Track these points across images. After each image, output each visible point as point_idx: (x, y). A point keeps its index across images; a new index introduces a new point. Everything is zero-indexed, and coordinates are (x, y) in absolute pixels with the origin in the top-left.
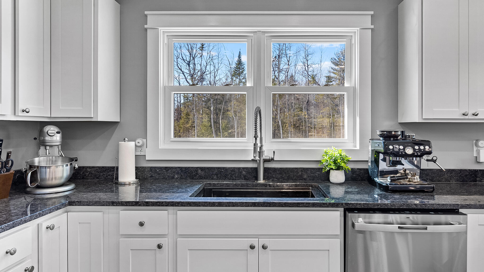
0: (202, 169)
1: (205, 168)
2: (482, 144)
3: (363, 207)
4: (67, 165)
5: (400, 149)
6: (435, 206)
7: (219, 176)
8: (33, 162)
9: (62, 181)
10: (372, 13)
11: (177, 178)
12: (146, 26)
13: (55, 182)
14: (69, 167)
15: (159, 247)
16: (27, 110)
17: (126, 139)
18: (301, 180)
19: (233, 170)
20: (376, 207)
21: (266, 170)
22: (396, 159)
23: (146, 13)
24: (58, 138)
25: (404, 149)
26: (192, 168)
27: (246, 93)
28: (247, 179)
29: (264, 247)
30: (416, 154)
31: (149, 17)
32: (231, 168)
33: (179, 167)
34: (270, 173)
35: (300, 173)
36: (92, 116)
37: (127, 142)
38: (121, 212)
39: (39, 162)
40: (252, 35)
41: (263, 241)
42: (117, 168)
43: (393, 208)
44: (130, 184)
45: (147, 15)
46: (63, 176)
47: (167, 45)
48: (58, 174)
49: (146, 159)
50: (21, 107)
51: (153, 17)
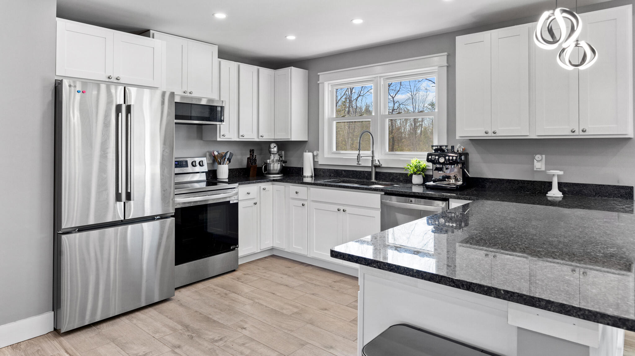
0: (345, 171)
1: (346, 170)
2: (538, 158)
3: (390, 192)
4: (279, 164)
5: (435, 159)
6: (429, 195)
7: (353, 176)
8: (267, 161)
9: (277, 172)
10: (446, 53)
11: (332, 176)
12: (318, 82)
13: (274, 172)
14: (279, 165)
15: (303, 205)
16: (262, 136)
17: (307, 151)
18: (399, 181)
19: (360, 172)
20: (397, 193)
21: (377, 173)
22: (440, 166)
23: (319, 74)
24: (275, 149)
25: (438, 159)
26: (340, 170)
27: (370, 120)
28: (368, 179)
29: (344, 211)
30: (446, 162)
31: (320, 76)
32: (359, 171)
33: (333, 169)
34: (381, 176)
35: (398, 177)
36: (289, 138)
37: (307, 153)
38: (291, 186)
39: (269, 162)
40: (374, 79)
41: (345, 208)
42: (303, 168)
43: (406, 194)
44: (307, 177)
45: (319, 75)
46: (277, 169)
47: (331, 91)
48: (276, 168)
49: (319, 163)
50: (260, 134)
51: (322, 76)
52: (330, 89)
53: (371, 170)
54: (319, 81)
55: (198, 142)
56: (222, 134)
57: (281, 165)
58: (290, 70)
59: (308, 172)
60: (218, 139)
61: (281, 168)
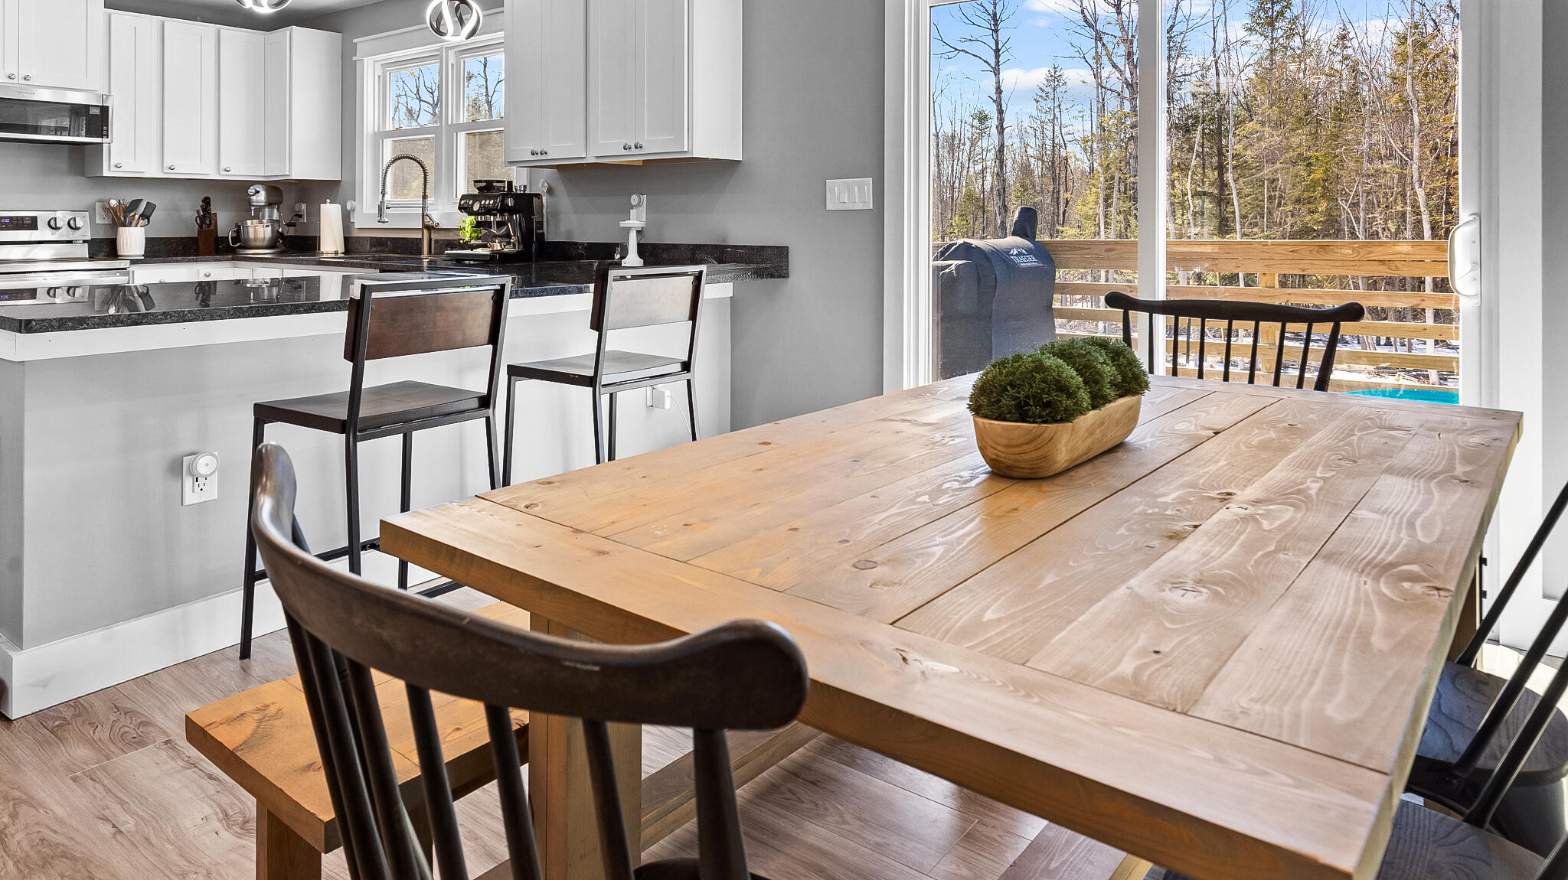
0: (391, 240)
1: (393, 238)
5: (469, 204)
7: (403, 248)
9: (265, 243)
11: (374, 252)
12: (354, 58)
13: (259, 243)
14: (270, 229)
16: (228, 169)
17: (328, 200)
19: (412, 241)
21: (435, 242)
23: (354, 41)
25: (472, 205)
26: (384, 238)
28: (420, 254)
30: (480, 211)
31: (358, 46)
32: (411, 239)
33: (375, 238)
36: (288, 174)
37: (330, 205)
42: (319, 237)
44: (329, 253)
45: (356, 43)
46: (264, 238)
47: (381, 77)
48: (261, 235)
49: (356, 227)
50: (223, 166)
51: (362, 43)
52: (379, 72)
53: (421, 237)
54: (356, 55)
55: (70, 180)
56: (113, 162)
57: (273, 230)
58: (288, 32)
59: (331, 242)
60: (106, 173)
61: (272, 237)
